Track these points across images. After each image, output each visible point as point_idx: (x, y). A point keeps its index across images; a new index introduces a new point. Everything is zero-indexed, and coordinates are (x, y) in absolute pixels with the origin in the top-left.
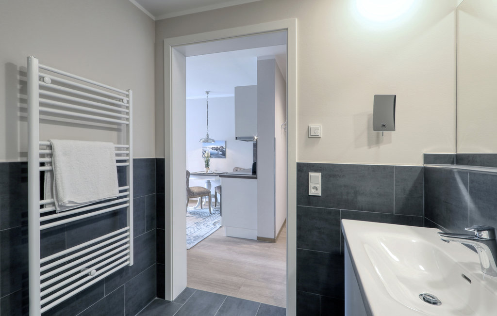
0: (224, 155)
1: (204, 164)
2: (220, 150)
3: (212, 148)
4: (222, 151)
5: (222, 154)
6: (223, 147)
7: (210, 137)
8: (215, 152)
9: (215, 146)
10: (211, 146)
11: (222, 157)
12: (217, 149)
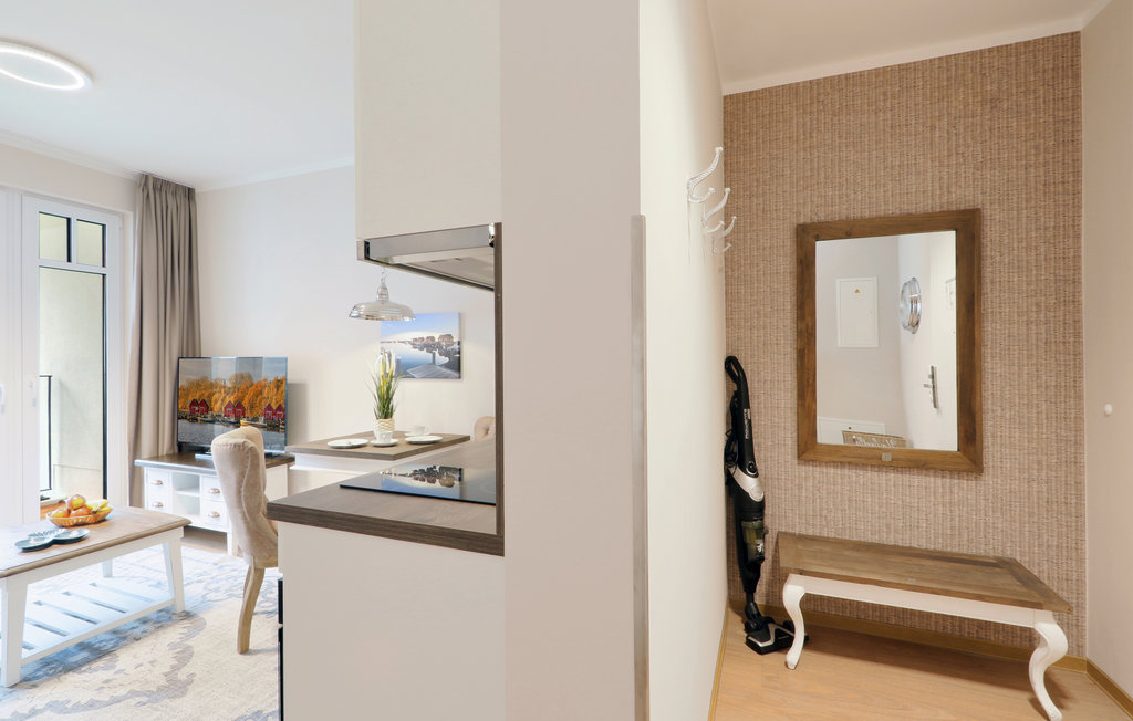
0: (456, 366)
1: (372, 404)
2: (440, 348)
3: (414, 343)
4: (446, 354)
5: (447, 366)
6: (450, 336)
7: (393, 298)
8: (424, 355)
9: (425, 335)
10: (410, 336)
11: (446, 377)
12: (429, 345)
